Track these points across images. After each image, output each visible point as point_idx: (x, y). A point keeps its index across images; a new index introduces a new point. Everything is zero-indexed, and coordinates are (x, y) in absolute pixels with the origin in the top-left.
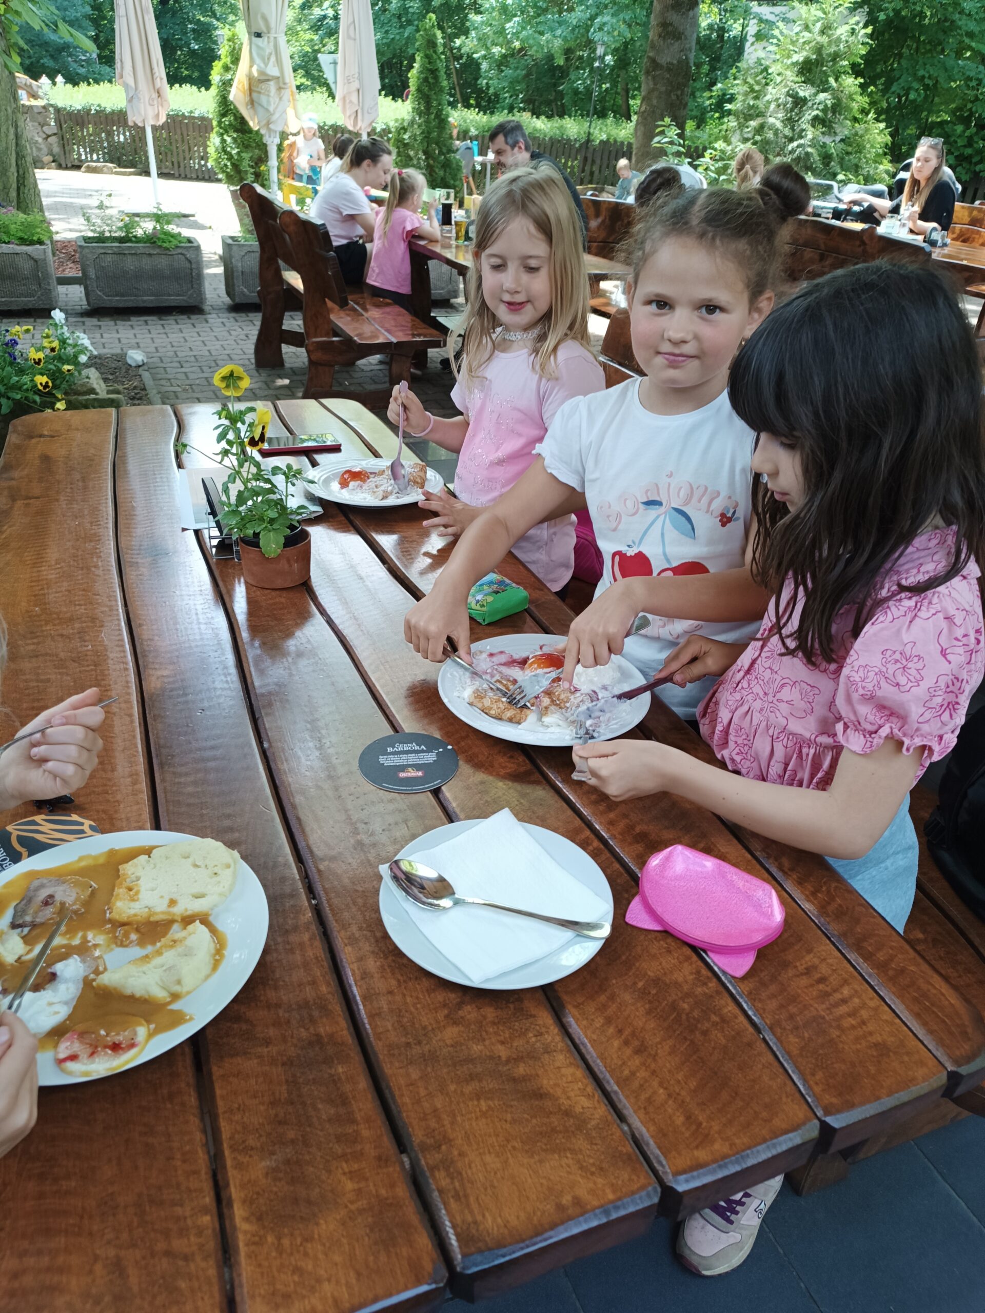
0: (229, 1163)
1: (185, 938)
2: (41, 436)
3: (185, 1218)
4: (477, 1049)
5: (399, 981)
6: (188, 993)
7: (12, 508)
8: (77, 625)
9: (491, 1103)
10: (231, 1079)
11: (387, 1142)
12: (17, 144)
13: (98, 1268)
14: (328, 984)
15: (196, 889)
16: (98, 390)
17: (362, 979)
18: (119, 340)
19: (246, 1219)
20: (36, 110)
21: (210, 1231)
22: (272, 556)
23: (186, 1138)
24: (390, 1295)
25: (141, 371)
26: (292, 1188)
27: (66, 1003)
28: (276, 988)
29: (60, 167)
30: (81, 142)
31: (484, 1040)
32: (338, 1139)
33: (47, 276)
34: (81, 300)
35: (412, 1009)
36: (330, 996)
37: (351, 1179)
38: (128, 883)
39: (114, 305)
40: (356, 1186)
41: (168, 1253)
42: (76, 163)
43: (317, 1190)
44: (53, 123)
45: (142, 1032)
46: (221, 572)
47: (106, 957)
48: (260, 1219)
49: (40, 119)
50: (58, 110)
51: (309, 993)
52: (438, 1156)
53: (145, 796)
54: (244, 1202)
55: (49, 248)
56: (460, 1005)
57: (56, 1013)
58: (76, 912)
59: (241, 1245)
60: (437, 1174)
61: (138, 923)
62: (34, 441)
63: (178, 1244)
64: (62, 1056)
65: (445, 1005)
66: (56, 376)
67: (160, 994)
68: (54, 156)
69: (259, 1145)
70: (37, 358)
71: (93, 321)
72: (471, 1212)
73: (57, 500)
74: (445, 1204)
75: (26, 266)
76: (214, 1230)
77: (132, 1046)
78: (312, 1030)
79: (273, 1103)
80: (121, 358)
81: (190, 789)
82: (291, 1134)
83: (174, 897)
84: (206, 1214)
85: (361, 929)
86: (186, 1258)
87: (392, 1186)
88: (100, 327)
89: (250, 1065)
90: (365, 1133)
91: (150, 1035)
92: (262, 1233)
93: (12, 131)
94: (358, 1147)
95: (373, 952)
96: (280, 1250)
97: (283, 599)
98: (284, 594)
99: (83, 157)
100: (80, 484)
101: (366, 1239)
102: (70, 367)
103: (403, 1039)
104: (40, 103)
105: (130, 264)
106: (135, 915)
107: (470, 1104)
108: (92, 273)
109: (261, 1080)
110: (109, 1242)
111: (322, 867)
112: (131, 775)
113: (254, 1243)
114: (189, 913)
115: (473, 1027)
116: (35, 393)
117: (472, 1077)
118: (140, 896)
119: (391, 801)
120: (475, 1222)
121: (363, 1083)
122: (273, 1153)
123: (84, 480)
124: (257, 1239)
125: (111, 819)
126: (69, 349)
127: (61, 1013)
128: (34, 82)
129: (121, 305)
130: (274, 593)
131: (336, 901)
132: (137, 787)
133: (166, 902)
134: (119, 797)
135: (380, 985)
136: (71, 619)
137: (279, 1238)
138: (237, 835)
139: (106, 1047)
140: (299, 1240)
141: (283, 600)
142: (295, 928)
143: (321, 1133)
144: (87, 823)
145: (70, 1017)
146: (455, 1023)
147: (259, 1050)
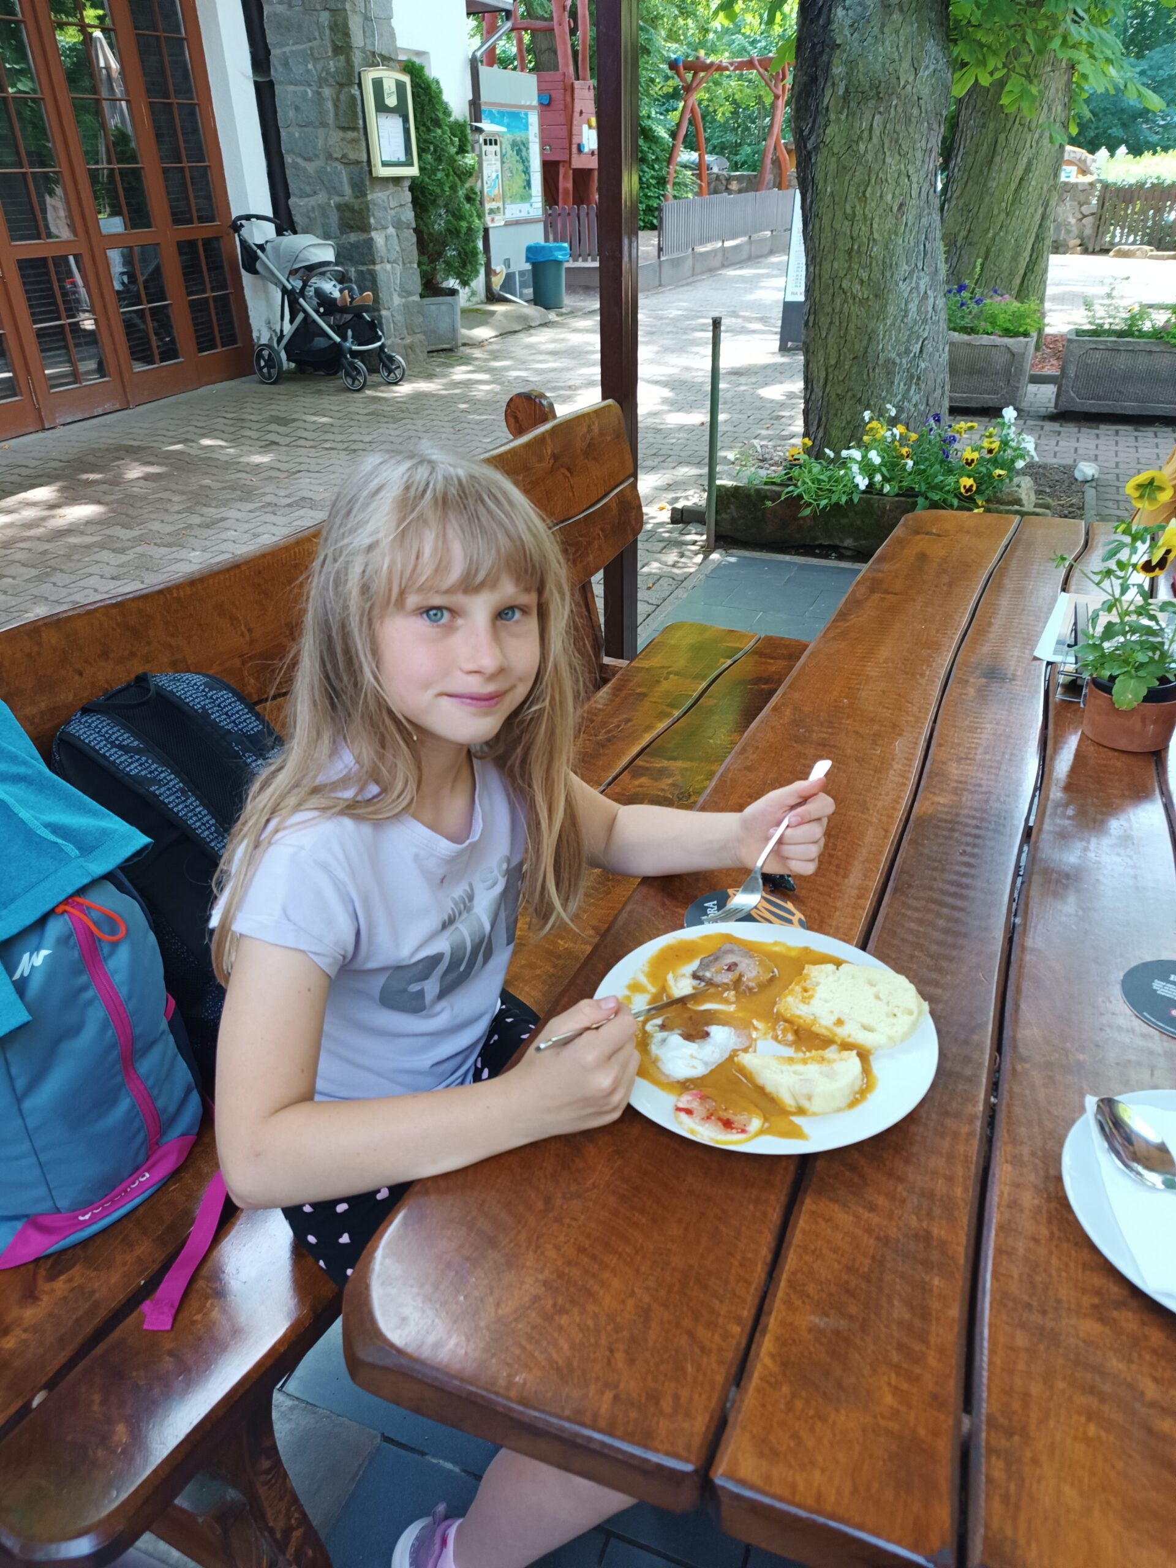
0: (780, 1294)
1: (834, 1061)
2: (928, 533)
3: (719, 1314)
4: (1115, 1364)
5: (1052, 1234)
6: (814, 1114)
7: (867, 599)
8: (876, 727)
9: (1103, 1434)
10: (820, 1220)
11: (952, 1388)
12: (1040, 225)
13: (631, 1303)
14: (966, 1190)
15: (868, 1021)
16: (1025, 502)
17: (1009, 1206)
18: (1076, 450)
19: (773, 1357)
20: (1080, 188)
21: (734, 1342)
22: (1124, 708)
23: (753, 1246)
24: (878, 1535)
25: (1087, 486)
26: (828, 1360)
27: (706, 1064)
28: (907, 1161)
29: (1086, 251)
30: (1121, 222)
31: (1131, 1361)
32: (900, 1347)
33: (1020, 371)
34: (1050, 401)
35: (1054, 1273)
36: (961, 1203)
37: (894, 1394)
38: (808, 984)
39: (1086, 409)
40: (895, 1405)
41: (691, 1334)
42: (1106, 247)
43: (853, 1380)
44: (1094, 202)
45: (756, 1124)
46: (1057, 715)
47: (759, 1043)
48: (785, 1364)
49: (1082, 198)
50: (1106, 186)
51: (940, 1186)
52: (1004, 1443)
53: (864, 915)
54: (777, 1339)
55: (1032, 341)
56: (1119, 1305)
57: (694, 1067)
58: (750, 989)
59: (756, 1375)
60: (994, 1459)
61: (799, 1026)
62: (919, 537)
63: (702, 1332)
64: (681, 1105)
65: (1098, 1293)
66: (984, 481)
67: (788, 1101)
68: (1082, 239)
69: (816, 1297)
70: (970, 458)
71: (1056, 426)
72: (1015, 1528)
73: (914, 600)
74: (987, 1496)
75: (1000, 360)
76: (739, 1343)
77: (743, 1131)
78: (925, 1224)
79: (849, 1269)
80: (1068, 470)
81: (913, 925)
82: (853, 1309)
83: (843, 1018)
84: (738, 1324)
85: (1033, 1154)
86: (703, 1349)
87: (936, 1434)
88: (1059, 433)
89: (844, 1218)
90: (932, 1361)
91: (762, 1132)
92: (780, 1378)
93: (1040, 211)
94: (917, 1370)
95: (1036, 1187)
96: (790, 1407)
97: (1119, 762)
98: (1124, 758)
99: (1117, 240)
100: (945, 588)
101: (881, 1463)
102: (1002, 472)
103: (1026, 1298)
104: (1089, 179)
105: (1122, 362)
106: (799, 1017)
107: (1075, 1417)
108: (1072, 372)
109: (847, 1239)
110: (648, 1289)
111: (1019, 1068)
112: (860, 888)
113: (768, 1382)
114: (851, 1040)
115: (1124, 1338)
116: (956, 496)
117: (1092, 1390)
118: (812, 1001)
119: (1144, 1036)
120: (1014, 1542)
121: (955, 1311)
122: (827, 1315)
123: (950, 585)
124: (773, 1380)
125: (822, 921)
126: (1009, 451)
127: (699, 1071)
128: (1090, 156)
129: (1093, 411)
130: (1111, 754)
131: (1018, 1110)
132: (862, 902)
133: (834, 1019)
134: (839, 904)
135: (1026, 1223)
136: (873, 720)
137: (794, 1395)
138: (939, 991)
139: (720, 1119)
140: (811, 1412)
141: (1119, 764)
142: (957, 1115)
143: (884, 1329)
144: (799, 915)
145: (704, 1077)
146: (1102, 1320)
147: (861, 1210)
